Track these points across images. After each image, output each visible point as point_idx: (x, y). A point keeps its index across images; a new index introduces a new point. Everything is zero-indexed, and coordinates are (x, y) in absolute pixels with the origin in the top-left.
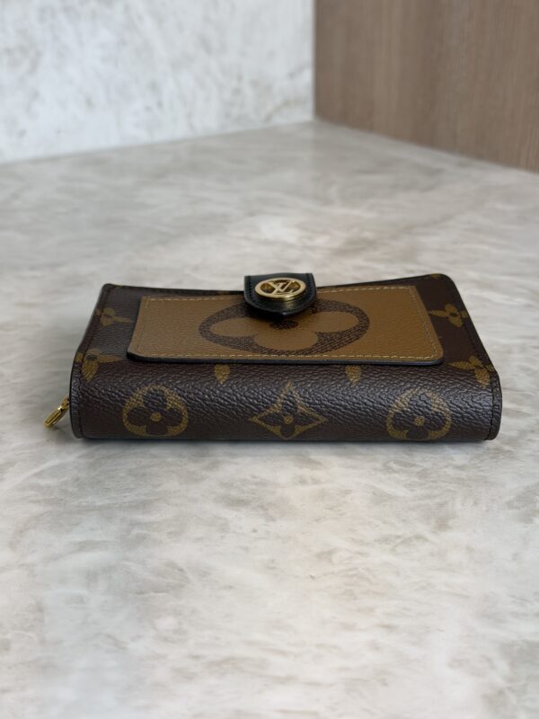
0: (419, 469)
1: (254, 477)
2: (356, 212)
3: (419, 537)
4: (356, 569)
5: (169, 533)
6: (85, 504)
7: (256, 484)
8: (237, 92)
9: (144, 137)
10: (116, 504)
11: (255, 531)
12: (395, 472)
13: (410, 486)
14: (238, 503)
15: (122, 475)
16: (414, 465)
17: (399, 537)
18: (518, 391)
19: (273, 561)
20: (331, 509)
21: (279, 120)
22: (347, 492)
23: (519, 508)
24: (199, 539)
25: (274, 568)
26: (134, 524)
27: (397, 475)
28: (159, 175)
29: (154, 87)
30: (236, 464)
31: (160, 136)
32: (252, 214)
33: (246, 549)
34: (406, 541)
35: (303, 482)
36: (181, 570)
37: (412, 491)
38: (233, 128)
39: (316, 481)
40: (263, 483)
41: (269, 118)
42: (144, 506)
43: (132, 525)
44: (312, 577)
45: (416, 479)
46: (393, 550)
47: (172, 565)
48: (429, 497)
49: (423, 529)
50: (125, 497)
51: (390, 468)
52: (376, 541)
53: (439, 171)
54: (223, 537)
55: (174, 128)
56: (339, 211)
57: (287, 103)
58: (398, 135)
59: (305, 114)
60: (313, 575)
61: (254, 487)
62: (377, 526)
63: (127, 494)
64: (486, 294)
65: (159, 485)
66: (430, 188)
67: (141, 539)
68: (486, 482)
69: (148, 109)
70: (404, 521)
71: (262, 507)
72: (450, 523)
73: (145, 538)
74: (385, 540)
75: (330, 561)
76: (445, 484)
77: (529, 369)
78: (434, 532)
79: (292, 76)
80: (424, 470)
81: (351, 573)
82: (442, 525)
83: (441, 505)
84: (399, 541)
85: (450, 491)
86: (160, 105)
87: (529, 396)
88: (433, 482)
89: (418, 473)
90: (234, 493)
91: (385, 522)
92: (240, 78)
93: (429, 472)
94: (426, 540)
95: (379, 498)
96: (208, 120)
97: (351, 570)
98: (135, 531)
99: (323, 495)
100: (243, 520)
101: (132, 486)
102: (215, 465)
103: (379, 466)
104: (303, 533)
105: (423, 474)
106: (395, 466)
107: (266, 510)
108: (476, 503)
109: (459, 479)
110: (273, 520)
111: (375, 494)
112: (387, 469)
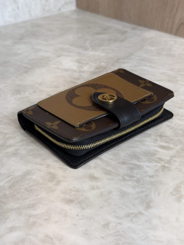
1: (74, 188)
2: (97, 53)
3: (140, 213)
4: (118, 231)
5: (45, 219)
6: (10, 207)
7: (76, 191)
10: (22, 206)
11: (78, 215)
12: (128, 180)
13: (134, 187)
14: (70, 202)
15: (23, 191)
16: (134, 177)
17: (133, 214)
18: (167, 137)
19: (86, 230)
20: (106, 201)
21: (63, 10)
22: (110, 192)
23: (175, 195)
24: (56, 222)
25: (87, 234)
26: (30, 216)
27: (128, 182)
30: (67, 181)
32: (58, 56)
33: (75, 225)
34: (136, 216)
35: (93, 188)
36: (51, 238)
37: (135, 189)
39: (98, 188)
40: (78, 191)
42: (32, 206)
43: (29, 216)
44: (102, 237)
45: (135, 184)
47: (47, 236)
48: (142, 192)
49: (141, 208)
50: (25, 202)
52: (124, 216)
54: (66, 220)
56: (91, 53)
57: (66, 3)
59: (73, 7)
60: (103, 236)
61: (75, 193)
62: (124, 209)
63: (26, 201)
65: (38, 195)
68: (161, 183)
70: (134, 205)
71: (79, 203)
72: (151, 204)
73: (35, 223)
74: (128, 215)
75: (108, 228)
76: (147, 185)
77: (170, 126)
78: (146, 210)
80: (138, 179)
81: (117, 234)
82: (148, 206)
83: (146, 196)
84: (133, 215)
85: (149, 188)
87: (171, 139)
88: (142, 184)
89: (136, 180)
90: (67, 197)
91: (127, 207)
93: (140, 179)
94: (143, 214)
95: (123, 194)
96: (37, 12)
97: (116, 232)
98: (31, 220)
99: (101, 195)
100: (73, 210)
101: (27, 197)
102: (59, 183)
103: (121, 178)
104: (96, 215)
105: (138, 181)
106: (127, 178)
107: (81, 204)
108: (159, 194)
109: (151, 182)
110: (84, 209)
111: (121, 192)
112: (124, 180)
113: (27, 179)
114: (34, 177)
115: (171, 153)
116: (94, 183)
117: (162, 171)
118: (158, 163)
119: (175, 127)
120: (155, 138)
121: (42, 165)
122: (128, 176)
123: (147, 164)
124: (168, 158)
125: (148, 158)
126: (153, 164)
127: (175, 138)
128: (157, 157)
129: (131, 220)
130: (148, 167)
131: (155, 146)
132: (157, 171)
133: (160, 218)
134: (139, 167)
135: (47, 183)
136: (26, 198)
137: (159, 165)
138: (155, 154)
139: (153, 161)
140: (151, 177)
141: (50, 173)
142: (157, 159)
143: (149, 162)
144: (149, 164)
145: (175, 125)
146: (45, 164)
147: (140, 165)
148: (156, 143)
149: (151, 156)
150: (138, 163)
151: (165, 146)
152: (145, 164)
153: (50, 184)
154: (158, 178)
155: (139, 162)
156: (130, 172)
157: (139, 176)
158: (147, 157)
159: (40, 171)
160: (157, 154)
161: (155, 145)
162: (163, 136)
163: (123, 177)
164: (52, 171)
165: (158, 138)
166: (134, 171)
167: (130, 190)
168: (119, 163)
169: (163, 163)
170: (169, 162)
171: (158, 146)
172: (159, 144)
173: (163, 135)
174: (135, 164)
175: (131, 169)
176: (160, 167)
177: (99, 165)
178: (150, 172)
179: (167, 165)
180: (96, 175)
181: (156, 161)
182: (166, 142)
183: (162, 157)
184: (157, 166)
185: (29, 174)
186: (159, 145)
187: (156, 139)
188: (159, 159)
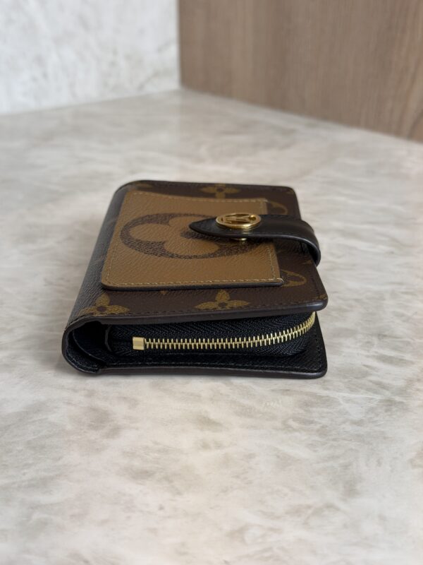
0: (318, 426)
1: (156, 443)
3: (330, 506)
4: (270, 549)
5: (73, 516)
7: (159, 451)
8: (113, 64)
9: (32, 105)
10: (14, 483)
11: (161, 508)
12: (295, 430)
13: (312, 446)
14: (141, 475)
16: (312, 422)
17: (309, 507)
20: (238, 477)
21: (150, 89)
22: (250, 456)
24: (104, 522)
25: (185, 554)
26: (35, 507)
27: (297, 434)
28: (47, 138)
29: (40, 60)
30: (137, 429)
31: (47, 103)
33: (154, 531)
34: (318, 512)
35: (205, 446)
36: (86, 562)
37: (315, 451)
38: (111, 96)
39: (219, 446)
40: (165, 451)
41: (141, 87)
42: (42, 484)
43: (32, 508)
44: (226, 562)
45: (317, 438)
46: (305, 523)
48: (333, 458)
49: (332, 496)
51: (290, 427)
52: (287, 513)
53: (293, 131)
55: (59, 97)
57: (157, 74)
58: (253, 100)
59: (172, 83)
60: (228, 559)
61: (157, 455)
62: (286, 495)
63: (25, 471)
64: (353, 242)
65: (60, 458)
66: (287, 146)
67: (43, 525)
68: (385, 438)
69: (34, 79)
70: (312, 487)
71: (167, 479)
72: (358, 487)
73: (46, 524)
74: (296, 511)
75: (243, 541)
76: (346, 442)
77: (402, 315)
78: (344, 499)
79: (160, 50)
80: (323, 427)
81: (267, 554)
82: (351, 490)
83: (346, 467)
84: (310, 512)
85: (352, 449)
86: (45, 75)
87: (408, 343)
88: (334, 440)
89: (318, 431)
90: (137, 463)
92: (115, 52)
93: (328, 429)
94: (338, 509)
95: (284, 461)
96: (89, 89)
98: (37, 516)
99: (227, 461)
100: (149, 496)
101: (30, 462)
102: (115, 432)
103: (278, 424)
104: (211, 508)
105: (323, 432)
106: (295, 425)
107: (171, 482)
108: (379, 463)
109: (358, 436)
110: (179, 493)
111: (278, 457)
112: (287, 428)
113: (33, 422)
114: (53, 418)
115: (409, 372)
116: (208, 435)
117: (386, 411)
118: (376, 392)
119: (415, 317)
120: (366, 340)
121: (75, 391)
122: (295, 419)
123: (347, 395)
124: (400, 383)
125: (349, 381)
126: (361, 396)
127: (418, 340)
128: (371, 381)
129: (306, 523)
130: (348, 401)
131: (368, 356)
132: (372, 410)
133: (382, 518)
134: (327, 401)
135: (85, 432)
136: (26, 465)
137: (378, 397)
138: (365, 374)
139: (361, 388)
140: (359, 423)
141: (94, 410)
142: (371, 384)
143: (352, 391)
144: (353, 396)
145: (416, 313)
146: (84, 389)
147: (327, 396)
148: (368, 351)
149: (356, 378)
150: (324, 393)
151: (390, 357)
152: (341, 394)
153: (93, 435)
154: (377, 426)
155: (327, 389)
156: (301, 411)
157: (325, 421)
158: (346, 380)
159: (69, 403)
160: (371, 375)
161: (368, 354)
162: (385, 336)
163: (284, 423)
164: (100, 404)
165: (375, 340)
166: (314, 409)
167: (302, 453)
168: (273, 391)
169: (388, 394)
170: (402, 391)
171: (374, 356)
172: (376, 352)
173: (386, 333)
174: (314, 395)
175: (306, 405)
176: (381, 401)
177: (221, 394)
178: (356, 413)
179: (398, 399)
180: (213, 415)
181: (369, 390)
182: (395, 349)
183: (385, 381)
184: (372, 399)
185: (39, 410)
186: (376, 355)
187: (368, 342)
188: (377, 384)
